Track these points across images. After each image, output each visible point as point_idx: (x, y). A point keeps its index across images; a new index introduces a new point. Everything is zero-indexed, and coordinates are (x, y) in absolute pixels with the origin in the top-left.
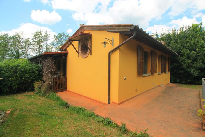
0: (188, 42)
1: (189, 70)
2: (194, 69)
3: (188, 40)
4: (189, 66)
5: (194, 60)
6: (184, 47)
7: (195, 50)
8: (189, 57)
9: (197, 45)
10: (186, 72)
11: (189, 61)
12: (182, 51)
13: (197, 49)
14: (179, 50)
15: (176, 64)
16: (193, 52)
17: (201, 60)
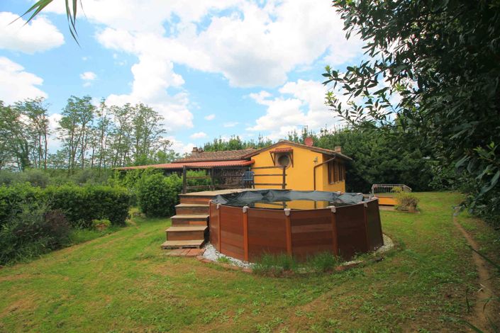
0: (362, 145)
1: (364, 177)
2: (369, 176)
3: (362, 142)
4: (365, 173)
5: (369, 165)
6: (359, 150)
7: (369, 155)
8: (363, 162)
9: (371, 149)
10: (362, 180)
11: (365, 167)
12: (356, 155)
13: (372, 153)
14: (354, 154)
15: (351, 171)
16: (368, 157)
17: (375, 166)
